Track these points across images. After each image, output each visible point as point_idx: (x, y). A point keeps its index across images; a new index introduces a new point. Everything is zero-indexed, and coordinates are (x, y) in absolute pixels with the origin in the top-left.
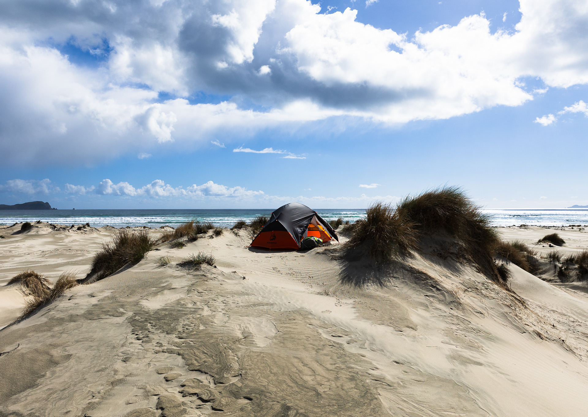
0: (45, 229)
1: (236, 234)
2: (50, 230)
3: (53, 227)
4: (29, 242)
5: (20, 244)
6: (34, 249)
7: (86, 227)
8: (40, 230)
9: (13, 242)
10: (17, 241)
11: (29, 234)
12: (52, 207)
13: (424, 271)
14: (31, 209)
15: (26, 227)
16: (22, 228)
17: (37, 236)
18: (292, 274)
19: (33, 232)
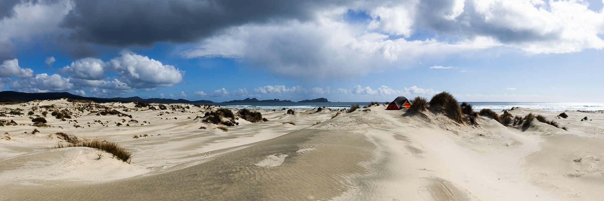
0: (327, 110)
1: (384, 106)
2: (329, 111)
3: (330, 110)
4: (321, 116)
5: (318, 116)
6: (323, 119)
7: (344, 110)
8: (325, 110)
9: (315, 115)
10: (317, 115)
11: (321, 112)
12: (328, 101)
13: (425, 114)
14: (319, 102)
15: (320, 110)
16: (318, 110)
17: (324, 113)
18: (390, 114)
19: (322, 111)
